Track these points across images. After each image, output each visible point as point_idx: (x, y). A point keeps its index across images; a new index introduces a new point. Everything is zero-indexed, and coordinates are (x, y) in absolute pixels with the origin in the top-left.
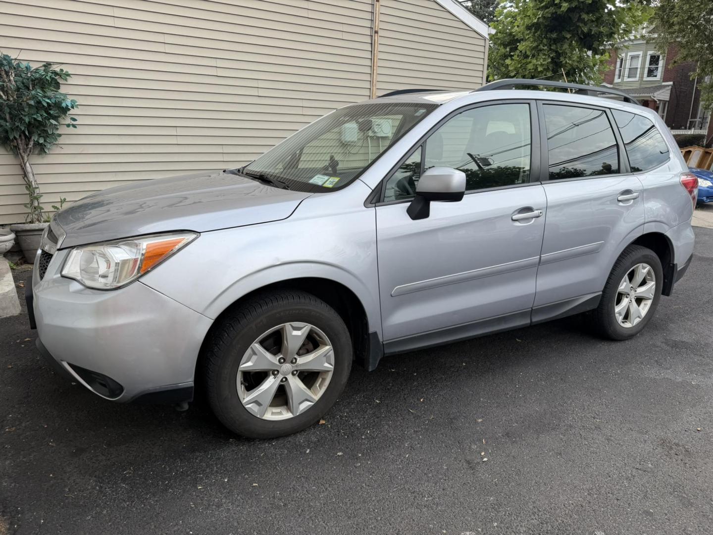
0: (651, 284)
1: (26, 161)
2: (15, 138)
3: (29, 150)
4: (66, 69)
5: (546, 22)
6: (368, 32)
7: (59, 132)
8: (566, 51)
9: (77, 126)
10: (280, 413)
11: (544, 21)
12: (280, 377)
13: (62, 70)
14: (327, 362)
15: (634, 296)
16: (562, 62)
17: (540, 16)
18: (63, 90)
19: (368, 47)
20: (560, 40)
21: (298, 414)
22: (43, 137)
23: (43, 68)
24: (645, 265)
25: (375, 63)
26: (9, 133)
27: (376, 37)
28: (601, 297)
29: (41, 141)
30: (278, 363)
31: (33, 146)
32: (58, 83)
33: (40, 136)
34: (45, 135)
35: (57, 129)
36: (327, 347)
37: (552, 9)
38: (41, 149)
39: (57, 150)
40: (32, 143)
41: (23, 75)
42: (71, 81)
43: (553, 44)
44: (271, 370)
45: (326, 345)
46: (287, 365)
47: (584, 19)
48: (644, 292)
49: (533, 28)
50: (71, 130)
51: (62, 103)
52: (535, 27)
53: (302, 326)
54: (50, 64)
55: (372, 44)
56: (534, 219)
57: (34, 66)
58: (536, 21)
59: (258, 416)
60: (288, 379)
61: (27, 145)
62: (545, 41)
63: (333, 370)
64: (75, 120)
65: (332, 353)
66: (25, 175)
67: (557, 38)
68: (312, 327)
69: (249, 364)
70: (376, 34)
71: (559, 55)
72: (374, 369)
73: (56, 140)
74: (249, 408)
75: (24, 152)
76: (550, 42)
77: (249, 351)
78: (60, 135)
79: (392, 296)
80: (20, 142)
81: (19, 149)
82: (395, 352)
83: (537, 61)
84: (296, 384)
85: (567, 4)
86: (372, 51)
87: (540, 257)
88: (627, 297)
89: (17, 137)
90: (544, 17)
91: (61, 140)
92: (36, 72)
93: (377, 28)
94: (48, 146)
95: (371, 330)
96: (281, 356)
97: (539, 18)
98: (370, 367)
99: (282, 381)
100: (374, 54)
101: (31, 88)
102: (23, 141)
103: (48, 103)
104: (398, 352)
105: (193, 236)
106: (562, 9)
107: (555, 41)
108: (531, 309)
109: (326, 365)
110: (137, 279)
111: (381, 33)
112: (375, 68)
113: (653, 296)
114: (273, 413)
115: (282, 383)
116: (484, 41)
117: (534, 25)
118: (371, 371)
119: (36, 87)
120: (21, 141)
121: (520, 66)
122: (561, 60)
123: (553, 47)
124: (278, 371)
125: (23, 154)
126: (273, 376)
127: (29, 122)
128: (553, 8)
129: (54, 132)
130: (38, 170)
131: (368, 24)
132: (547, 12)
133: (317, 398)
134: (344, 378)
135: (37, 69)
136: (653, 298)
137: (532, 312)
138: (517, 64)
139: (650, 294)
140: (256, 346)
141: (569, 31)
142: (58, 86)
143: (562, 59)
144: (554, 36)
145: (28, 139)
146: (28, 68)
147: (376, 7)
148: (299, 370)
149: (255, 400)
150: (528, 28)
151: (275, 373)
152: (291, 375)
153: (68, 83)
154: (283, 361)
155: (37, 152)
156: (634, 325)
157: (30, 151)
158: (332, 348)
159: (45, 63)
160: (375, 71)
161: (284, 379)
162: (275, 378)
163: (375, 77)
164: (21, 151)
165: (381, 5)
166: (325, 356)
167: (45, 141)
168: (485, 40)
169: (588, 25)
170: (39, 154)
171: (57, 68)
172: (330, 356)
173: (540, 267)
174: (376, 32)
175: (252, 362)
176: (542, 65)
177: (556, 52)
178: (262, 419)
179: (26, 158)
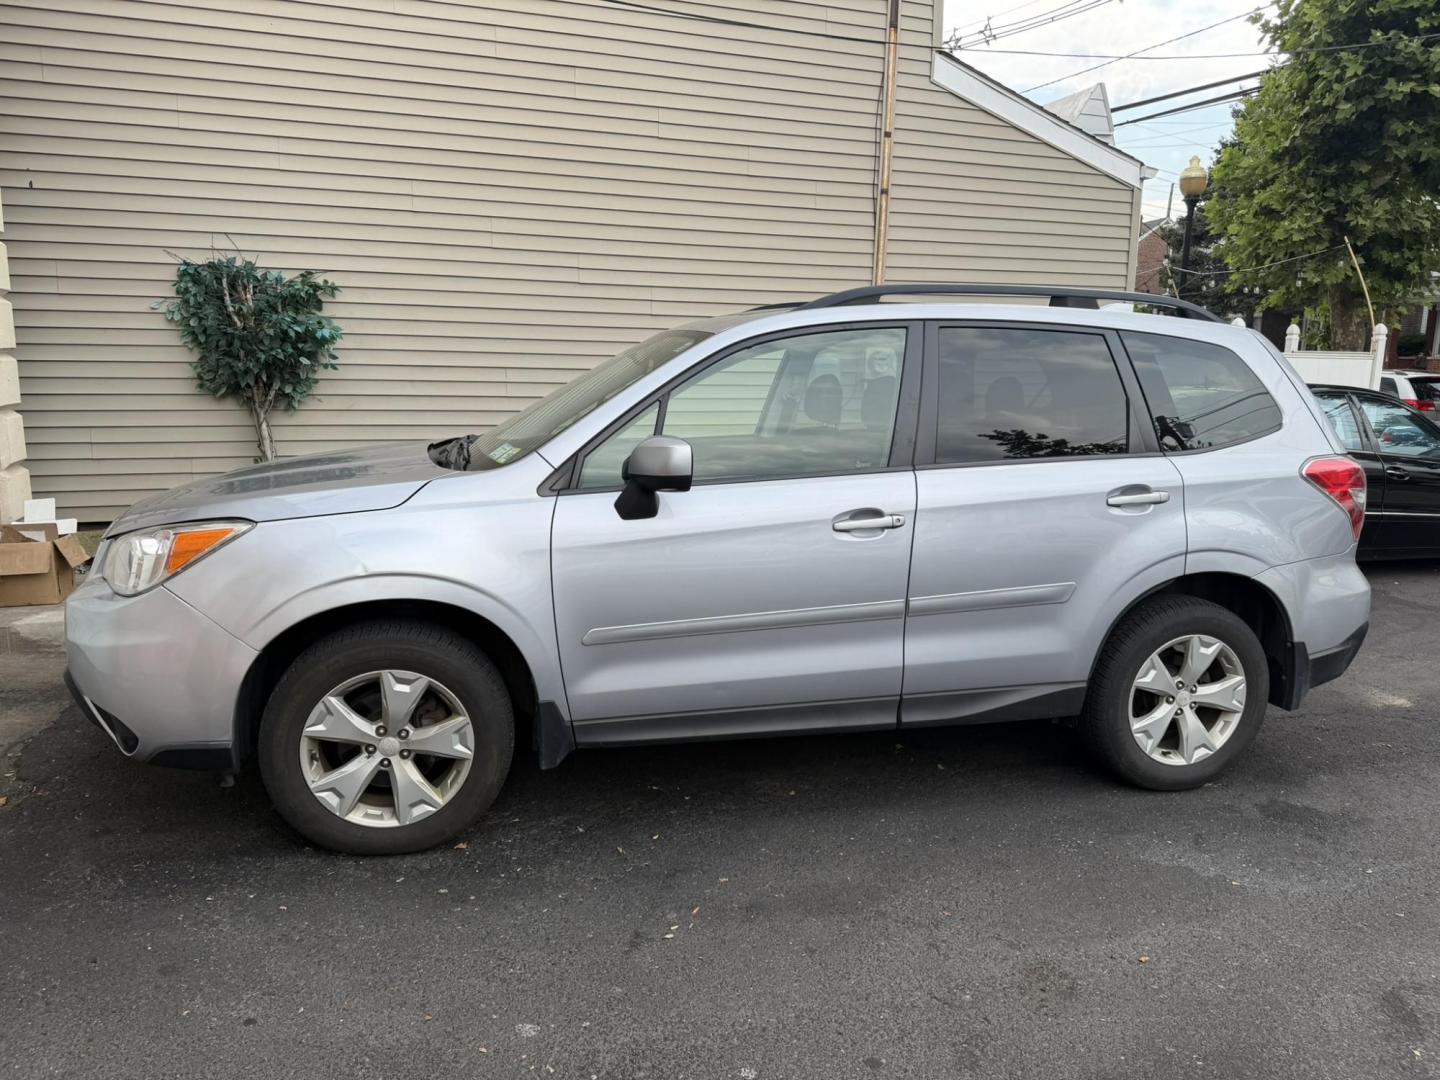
0: (1236, 681)
1: (261, 420)
2: (248, 386)
3: (267, 403)
4: (333, 279)
5: (1310, 143)
6: (867, 192)
7: (316, 377)
8: (1361, 199)
9: (338, 367)
10: (380, 817)
11: (1307, 144)
12: (378, 757)
13: (326, 282)
14: (461, 743)
15: (1189, 701)
16: (1349, 222)
17: (1297, 134)
18: (328, 311)
19: (869, 220)
20: (1347, 177)
21: (408, 823)
22: (292, 383)
23: (300, 279)
24: (1207, 638)
25: (881, 248)
26: (240, 378)
27: (884, 200)
28: (1084, 693)
29: (288, 390)
30: (374, 735)
31: (275, 397)
32: (320, 300)
33: (284, 381)
34: (296, 381)
35: (315, 372)
36: (461, 719)
37: (1324, 119)
38: (286, 402)
39: (312, 404)
40: (272, 393)
41: (270, 291)
42: (340, 297)
43: (1330, 186)
44: (364, 744)
45: (459, 714)
46: (392, 739)
47: (1396, 131)
48: (1215, 693)
49: (1287, 158)
50: (330, 373)
51: (316, 332)
52: (1292, 154)
53: (412, 678)
54: (311, 273)
55: (875, 213)
56: (886, 531)
57: (287, 277)
58: (1287, 144)
59: (338, 814)
60: (393, 763)
61: (266, 396)
62: (1311, 182)
63: (472, 758)
64: (335, 358)
65: (470, 731)
66: (260, 444)
67: (1339, 175)
68: (430, 682)
69: (321, 728)
70: (884, 196)
71: (1342, 209)
72: (553, 767)
73: (310, 387)
74: (323, 798)
75: (260, 407)
76: (1324, 183)
77: (319, 708)
78: (316, 381)
79: (583, 644)
80: (255, 391)
81: (254, 402)
82: (598, 744)
83: (1292, 222)
84: (407, 773)
85: (1349, 105)
86: (875, 227)
87: (907, 602)
88: (1168, 702)
89: (252, 383)
90: (1304, 134)
91: (318, 389)
92: (289, 286)
93: (885, 183)
94: (298, 397)
95: (543, 696)
96: (381, 724)
97: (1295, 138)
98: (543, 762)
99: (381, 763)
100: (879, 231)
101: (280, 310)
102: (261, 391)
103: (297, 332)
104: (604, 743)
105: (243, 527)
106: (1339, 116)
107: (1335, 182)
108: (898, 698)
109: (459, 747)
110: (162, 583)
111: (894, 192)
112: (880, 256)
113: (1242, 707)
114: (367, 815)
115: (382, 768)
116: (1130, 193)
117: (1287, 150)
118: (547, 771)
119: (288, 307)
120: (258, 389)
121: (1257, 234)
122: (1347, 219)
123: (1331, 193)
124: (375, 748)
125: (259, 410)
126: (367, 754)
127: (266, 361)
128: (1325, 116)
129: (310, 376)
130: (278, 435)
131: (868, 178)
132: (1313, 125)
133: (441, 801)
134: (495, 775)
135: (291, 281)
136: (1242, 711)
137: (901, 704)
138: (1251, 232)
139: (1235, 702)
140: (334, 701)
141: (1367, 159)
142: (319, 305)
143: (1349, 217)
144: (1332, 170)
145: (268, 386)
146: (278, 280)
147: (884, 148)
148: (414, 750)
149: (331, 786)
150: (1277, 157)
151: (371, 749)
152: (398, 757)
153: (337, 300)
154: (384, 732)
155: (282, 408)
156: (1193, 762)
157: (269, 406)
158: (469, 721)
159: (303, 272)
160: (880, 263)
161: (386, 762)
162: (368, 757)
163: (880, 273)
164: (257, 405)
165: (895, 143)
166: (457, 731)
167: (294, 390)
168: (1133, 191)
169: (1411, 144)
170: (286, 410)
171: (319, 280)
172: (465, 733)
173: (907, 620)
174: (884, 192)
175: (325, 726)
176: (1301, 230)
177: (1339, 203)
178: (346, 821)
179: (262, 416)
